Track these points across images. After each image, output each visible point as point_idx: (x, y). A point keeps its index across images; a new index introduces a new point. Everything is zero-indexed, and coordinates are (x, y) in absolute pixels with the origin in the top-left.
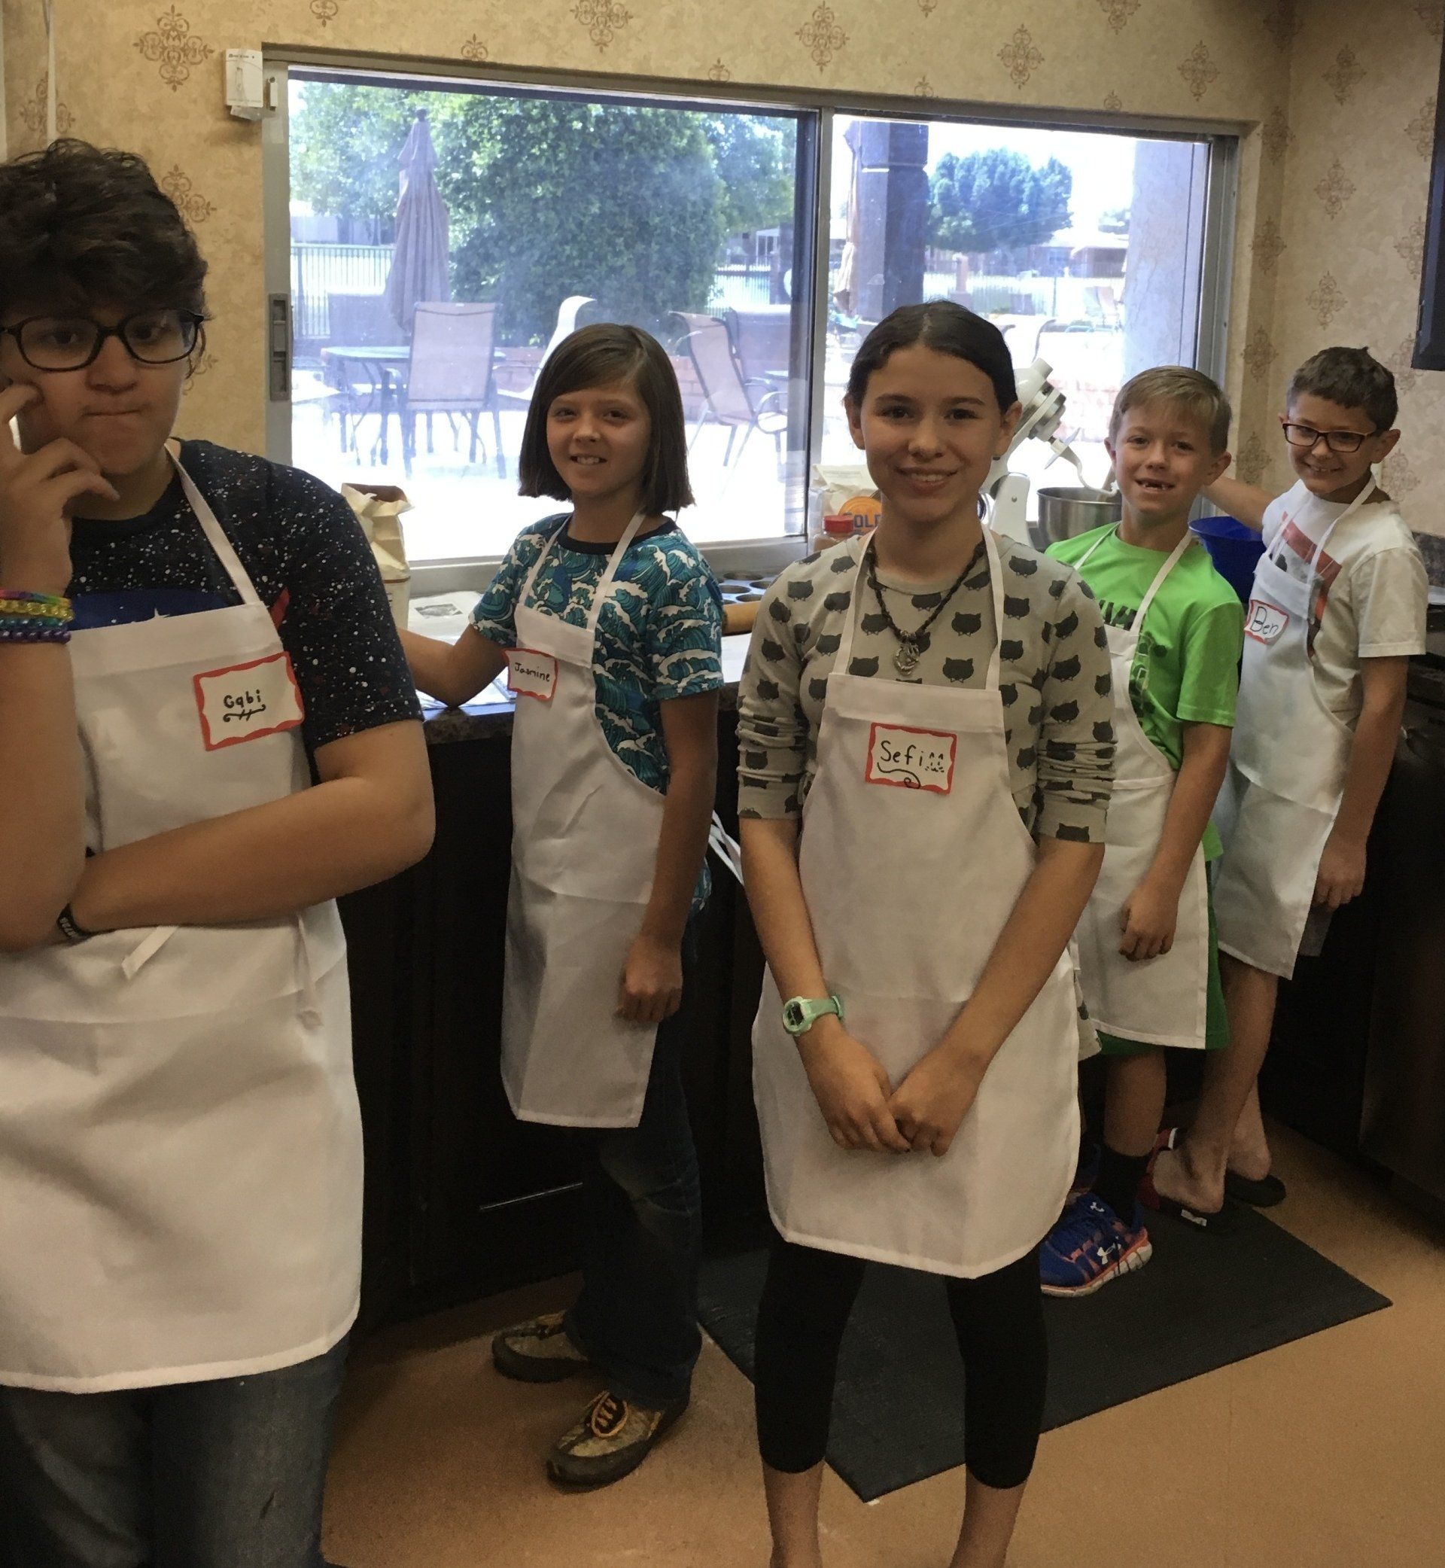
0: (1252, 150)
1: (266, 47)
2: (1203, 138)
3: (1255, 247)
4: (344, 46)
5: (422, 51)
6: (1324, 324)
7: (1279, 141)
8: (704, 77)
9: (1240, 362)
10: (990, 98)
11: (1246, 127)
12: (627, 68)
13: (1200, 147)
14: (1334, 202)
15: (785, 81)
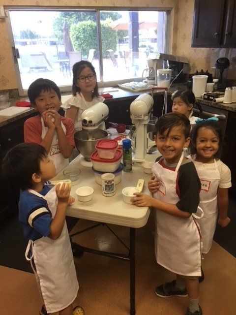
0: (173, 12)
1: (4, 6)
2: (165, 11)
3: (174, 29)
4: (16, 5)
5: (29, 5)
6: (184, 42)
7: (177, 10)
8: (76, 5)
9: (171, 49)
10: (126, 6)
11: (172, 8)
12: (63, 5)
13: (165, 13)
14: (186, 20)
15: (90, 5)
